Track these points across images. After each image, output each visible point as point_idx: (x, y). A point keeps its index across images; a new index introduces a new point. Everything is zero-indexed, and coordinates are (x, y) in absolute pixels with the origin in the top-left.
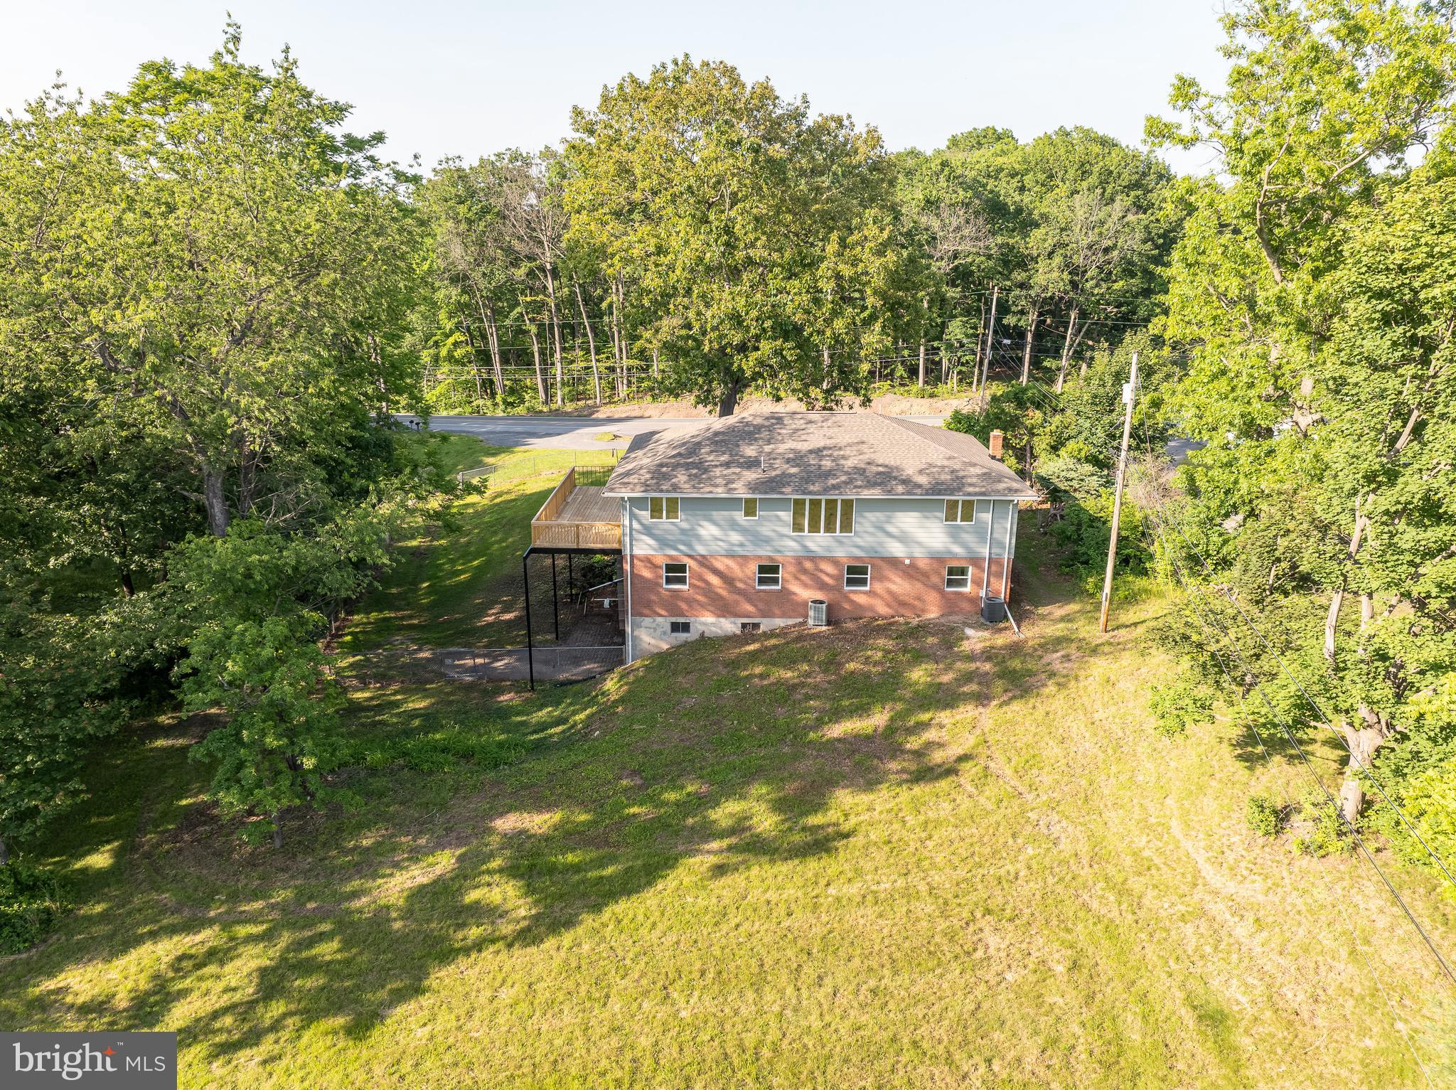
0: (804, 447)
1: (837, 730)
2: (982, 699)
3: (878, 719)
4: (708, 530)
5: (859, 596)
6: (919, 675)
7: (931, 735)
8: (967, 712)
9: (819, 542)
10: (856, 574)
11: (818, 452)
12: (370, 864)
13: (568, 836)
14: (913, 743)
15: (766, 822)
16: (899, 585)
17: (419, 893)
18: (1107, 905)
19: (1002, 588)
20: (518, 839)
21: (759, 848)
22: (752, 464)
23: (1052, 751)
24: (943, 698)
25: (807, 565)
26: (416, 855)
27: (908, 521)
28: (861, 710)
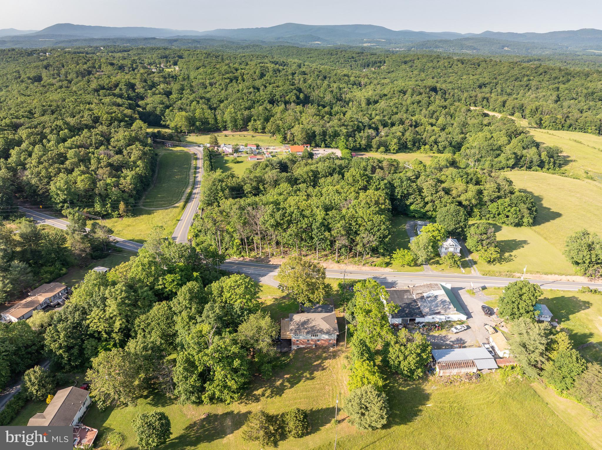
0: (312, 325)
1: (315, 363)
2: (330, 359)
3: (320, 361)
4: (301, 337)
5: (318, 343)
6: (324, 355)
7: (325, 364)
8: (328, 360)
9: (313, 338)
10: (318, 340)
11: (314, 326)
12: (275, 381)
13: (291, 377)
14: (323, 365)
15: (308, 376)
16: (323, 342)
17: (280, 384)
18: (336, 384)
19: (335, 342)
20: (287, 378)
21: (308, 379)
22: (306, 329)
23: (336, 366)
24: (326, 358)
25: (312, 340)
26: (279, 380)
27: (324, 336)
28: (318, 361)
